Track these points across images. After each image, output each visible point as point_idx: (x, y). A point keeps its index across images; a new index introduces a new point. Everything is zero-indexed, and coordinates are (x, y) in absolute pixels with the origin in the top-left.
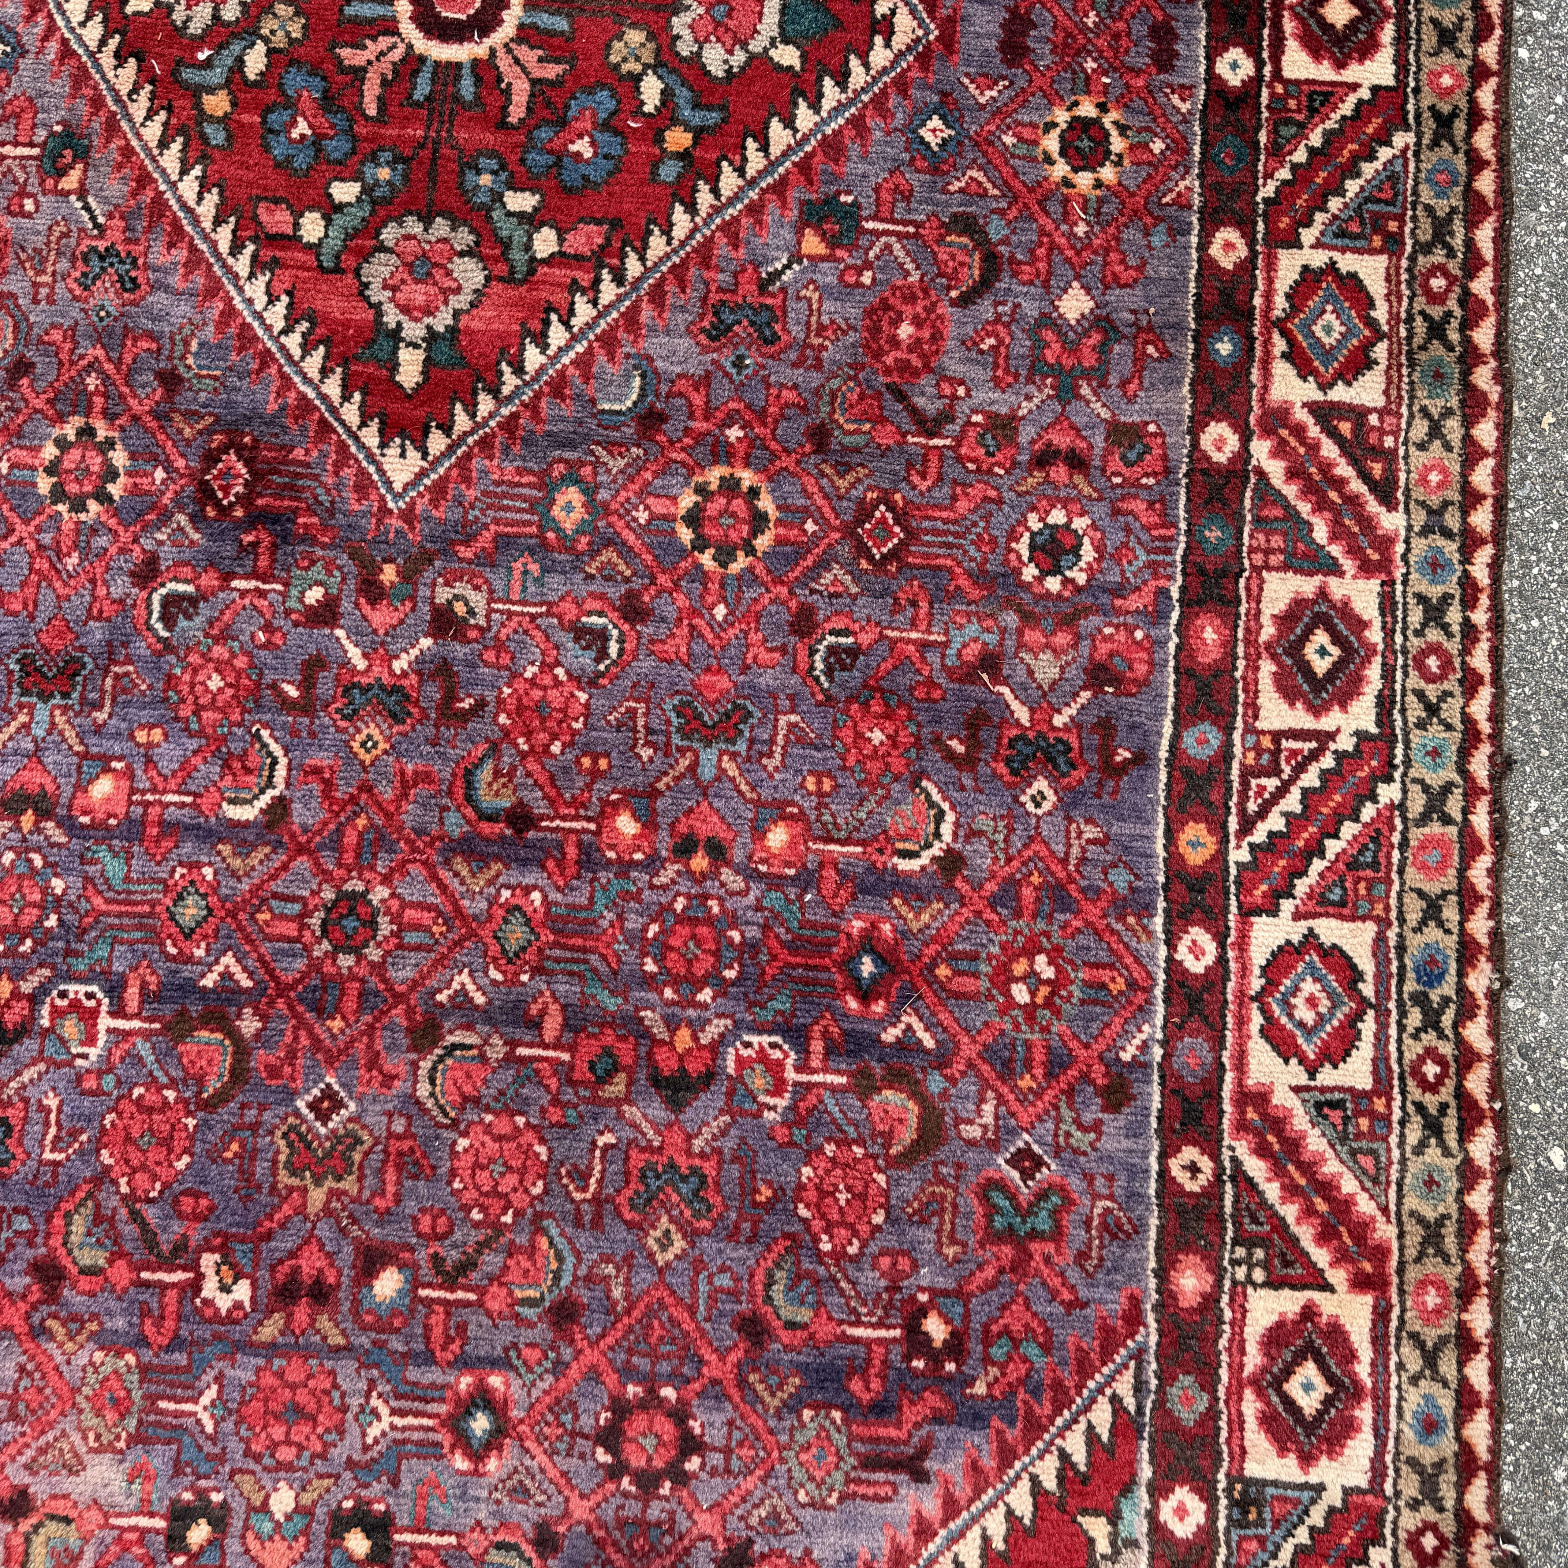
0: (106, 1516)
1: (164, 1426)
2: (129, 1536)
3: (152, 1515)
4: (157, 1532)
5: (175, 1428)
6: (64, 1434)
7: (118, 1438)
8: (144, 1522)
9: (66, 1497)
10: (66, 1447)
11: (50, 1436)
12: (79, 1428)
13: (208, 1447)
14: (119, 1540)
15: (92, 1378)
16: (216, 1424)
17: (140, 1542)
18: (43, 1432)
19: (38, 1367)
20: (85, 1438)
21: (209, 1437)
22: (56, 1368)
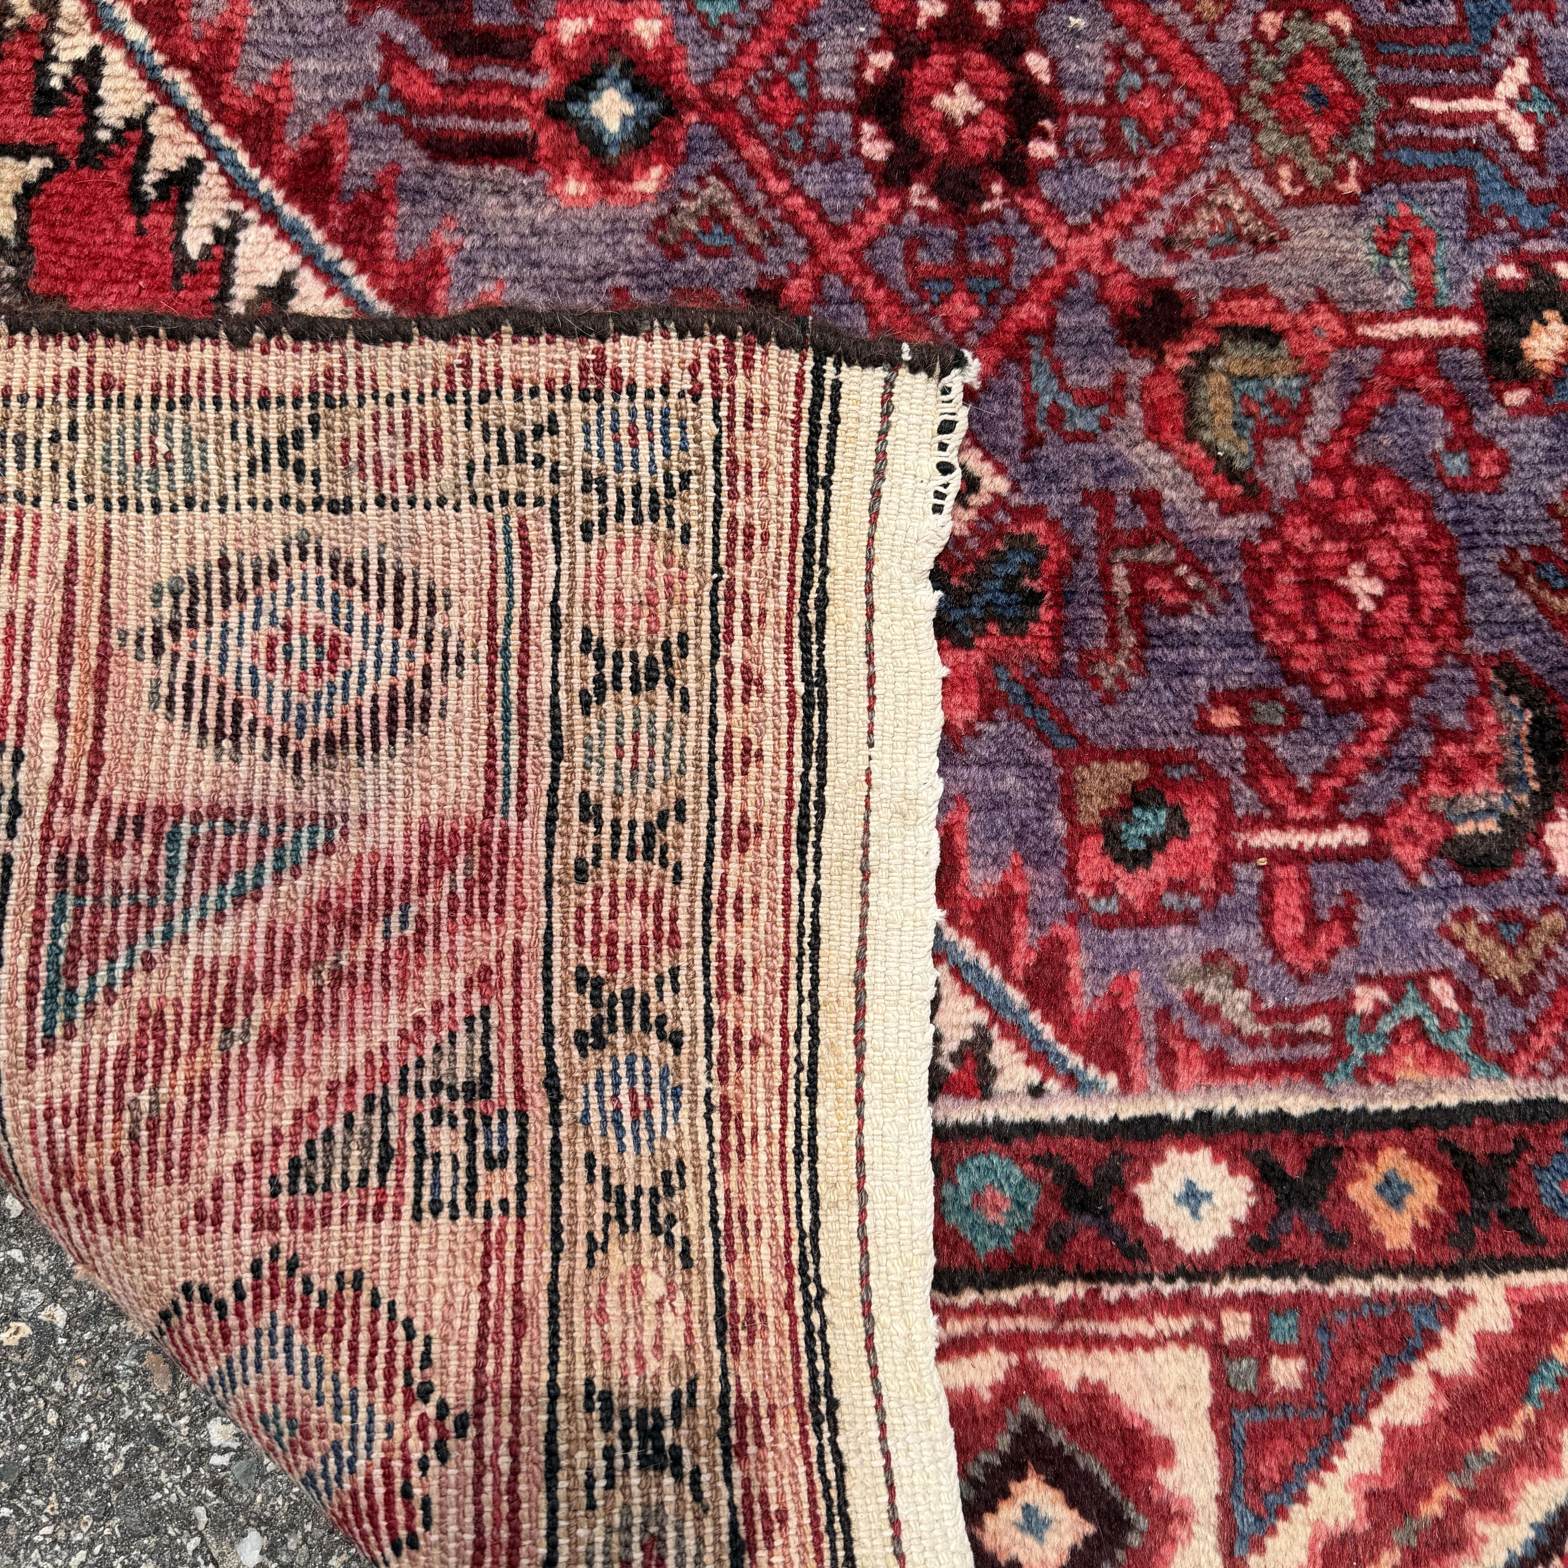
0: (1348, 321)
1: (1436, 145)
2: (1403, 357)
3: (1444, 314)
4: (1464, 343)
5: (1454, 147)
6: (1225, 174)
7: (1342, 174)
8: (1428, 327)
9: (1258, 292)
10: (1237, 203)
11: (1199, 183)
12: (1256, 164)
13: (1532, 180)
14: (1383, 367)
15: (1265, 62)
16: (1540, 134)
17: (1430, 365)
18: (1181, 177)
19: (1149, 51)
20: (1272, 180)
21: (1529, 159)
22: (1187, 48)
